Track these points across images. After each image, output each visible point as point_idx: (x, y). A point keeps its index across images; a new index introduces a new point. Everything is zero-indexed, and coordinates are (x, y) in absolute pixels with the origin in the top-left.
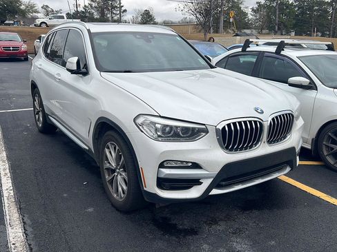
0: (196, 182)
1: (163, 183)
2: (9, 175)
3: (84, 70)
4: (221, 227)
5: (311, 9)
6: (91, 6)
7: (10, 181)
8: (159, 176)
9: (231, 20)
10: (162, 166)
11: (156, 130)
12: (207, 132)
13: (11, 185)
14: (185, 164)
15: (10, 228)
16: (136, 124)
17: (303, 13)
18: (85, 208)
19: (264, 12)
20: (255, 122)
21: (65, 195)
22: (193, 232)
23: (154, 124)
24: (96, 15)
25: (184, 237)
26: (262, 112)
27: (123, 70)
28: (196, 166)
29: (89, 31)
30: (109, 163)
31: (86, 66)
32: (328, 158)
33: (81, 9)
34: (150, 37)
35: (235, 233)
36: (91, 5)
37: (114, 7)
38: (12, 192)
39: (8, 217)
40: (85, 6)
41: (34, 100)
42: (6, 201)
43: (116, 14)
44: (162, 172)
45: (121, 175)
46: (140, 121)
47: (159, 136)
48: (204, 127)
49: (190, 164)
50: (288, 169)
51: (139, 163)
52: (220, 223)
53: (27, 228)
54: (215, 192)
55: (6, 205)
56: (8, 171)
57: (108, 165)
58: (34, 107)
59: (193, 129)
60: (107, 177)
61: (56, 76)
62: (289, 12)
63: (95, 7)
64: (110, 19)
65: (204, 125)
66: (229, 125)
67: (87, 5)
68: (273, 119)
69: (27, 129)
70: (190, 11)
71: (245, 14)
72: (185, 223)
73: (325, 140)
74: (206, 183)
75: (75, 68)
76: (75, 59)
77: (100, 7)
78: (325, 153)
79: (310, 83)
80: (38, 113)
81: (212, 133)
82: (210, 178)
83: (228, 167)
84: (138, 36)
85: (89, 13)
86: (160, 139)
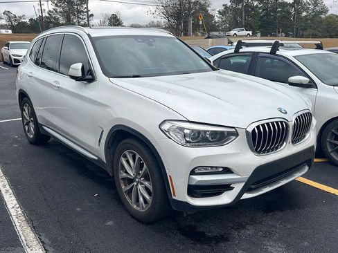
0: (227, 187)
1: (194, 190)
2: (10, 191)
3: (90, 77)
4: (249, 231)
5: (274, 10)
6: (56, 12)
7: (14, 198)
8: (190, 184)
9: (201, 22)
10: (193, 173)
11: (185, 136)
12: (236, 134)
13: (15, 202)
14: (214, 170)
15: (28, 250)
16: (162, 131)
17: (267, 14)
18: (104, 222)
19: (230, 14)
20: (281, 122)
21: (78, 209)
22: (223, 238)
23: (182, 129)
24: (62, 20)
25: (216, 244)
26: (286, 113)
27: (132, 75)
28: (227, 170)
29: (89, 35)
30: (126, 172)
31: (91, 72)
32: (332, 154)
33: (45, 14)
34: (151, 40)
35: (266, 237)
36: (56, 10)
37: (80, 12)
38: (19, 210)
39: (23, 238)
40: (50, 11)
41: (23, 110)
42: (16, 220)
43: (83, 19)
44: (194, 179)
45: (141, 184)
46: (166, 127)
47: (188, 142)
48: (233, 130)
49: (221, 169)
50: (306, 169)
51: (167, 171)
52: (247, 227)
53: (47, 248)
54: (246, 196)
55: (18, 225)
56: (8, 187)
57: (125, 174)
58: (23, 116)
59: (222, 133)
60: (123, 187)
61: (54, 84)
62: (255, 14)
63: (61, 12)
64: (77, 24)
65: (234, 128)
66: (258, 127)
67: (52, 10)
68: (296, 119)
69: (16, 141)
70: (161, 14)
71: (212, 17)
72: (212, 230)
73: (329, 136)
74: (238, 188)
75: (80, 74)
76: (79, 66)
77: (66, 12)
78: (330, 150)
79: (310, 82)
80: (28, 124)
81: (242, 136)
82: (241, 182)
83: (260, 170)
84: (139, 40)
85: (54, 18)
86: (188, 145)
